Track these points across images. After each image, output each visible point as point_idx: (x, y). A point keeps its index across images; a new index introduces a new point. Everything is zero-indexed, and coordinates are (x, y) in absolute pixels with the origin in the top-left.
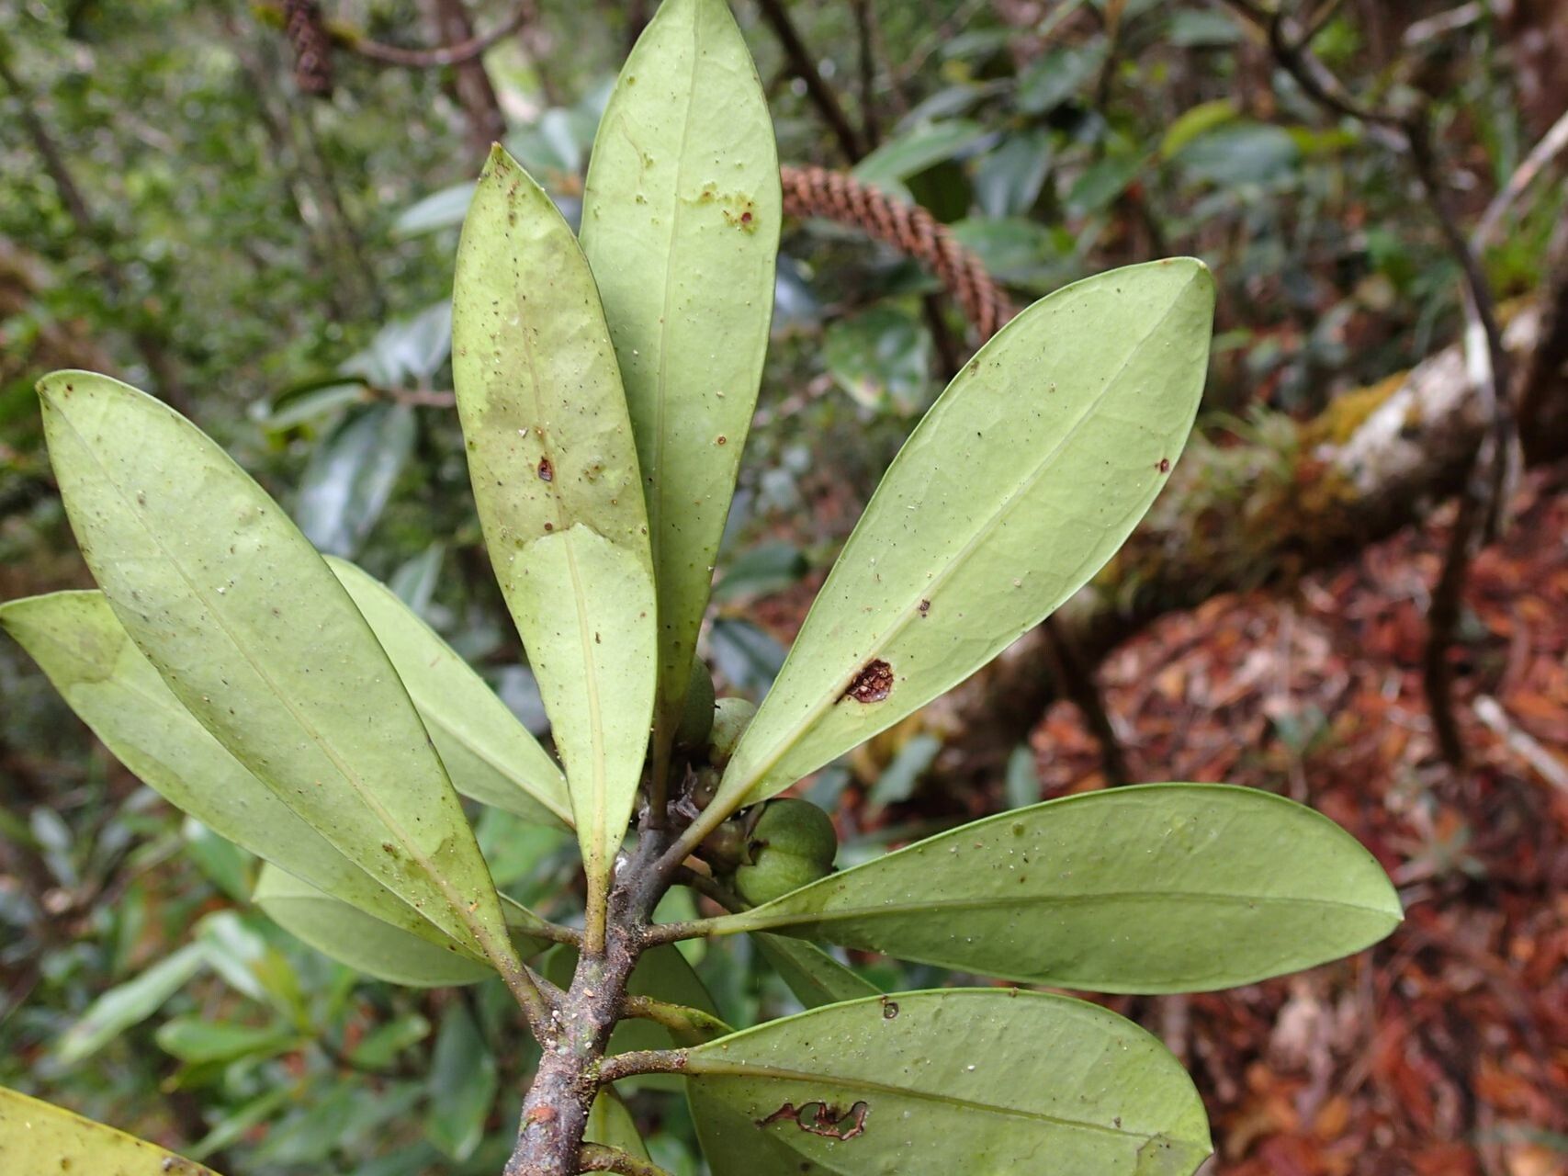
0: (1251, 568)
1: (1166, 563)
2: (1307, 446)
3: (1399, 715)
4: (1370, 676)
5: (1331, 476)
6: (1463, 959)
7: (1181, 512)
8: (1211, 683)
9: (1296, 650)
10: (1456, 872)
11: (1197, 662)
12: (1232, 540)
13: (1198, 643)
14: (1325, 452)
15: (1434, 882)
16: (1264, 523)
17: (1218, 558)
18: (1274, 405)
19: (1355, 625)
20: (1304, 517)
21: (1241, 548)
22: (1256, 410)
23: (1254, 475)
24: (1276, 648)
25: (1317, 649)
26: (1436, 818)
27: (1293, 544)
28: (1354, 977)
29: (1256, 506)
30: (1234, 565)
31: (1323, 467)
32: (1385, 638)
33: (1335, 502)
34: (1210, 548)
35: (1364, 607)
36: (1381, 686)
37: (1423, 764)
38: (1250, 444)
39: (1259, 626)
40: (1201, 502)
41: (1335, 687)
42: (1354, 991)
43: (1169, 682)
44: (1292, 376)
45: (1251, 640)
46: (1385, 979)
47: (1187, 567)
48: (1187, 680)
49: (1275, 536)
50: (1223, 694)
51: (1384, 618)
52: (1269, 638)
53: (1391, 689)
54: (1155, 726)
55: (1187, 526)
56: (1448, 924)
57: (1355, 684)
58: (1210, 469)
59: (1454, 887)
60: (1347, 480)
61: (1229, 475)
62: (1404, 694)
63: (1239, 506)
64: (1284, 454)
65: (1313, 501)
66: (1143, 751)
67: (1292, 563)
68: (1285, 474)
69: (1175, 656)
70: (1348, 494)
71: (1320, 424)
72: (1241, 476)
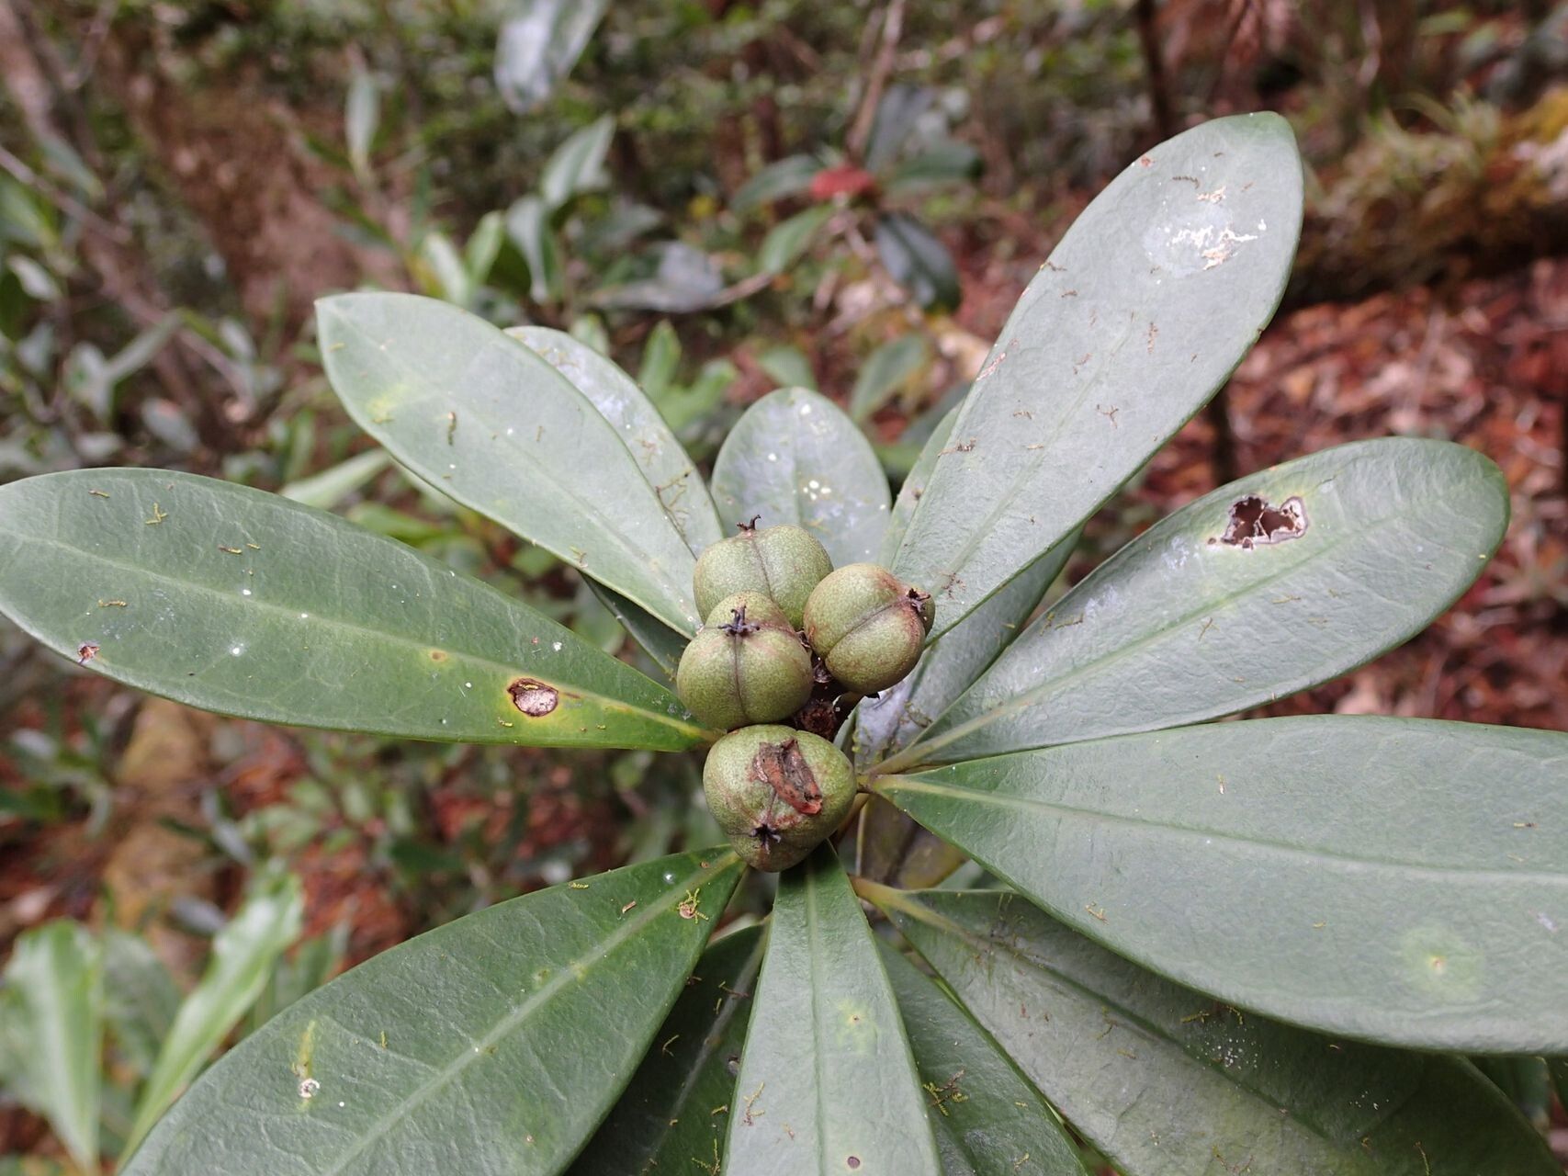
0: (1414, 266)
1: (1325, 253)
2: (1507, 141)
3: (1527, 445)
4: (1507, 403)
5: (1525, 176)
6: (1532, 678)
7: (1352, 201)
8: (1338, 393)
9: (1436, 368)
10: (1548, 599)
11: (1330, 368)
12: (1400, 234)
13: (1333, 349)
14: (1525, 150)
15: (1523, 607)
16: (1440, 220)
17: (1381, 251)
18: (1480, 95)
19: (1504, 350)
20: (1484, 218)
21: (1407, 242)
22: (1461, 95)
23: (1441, 167)
24: (1414, 364)
25: (1458, 370)
26: (1540, 547)
27: (1466, 246)
28: (1420, 681)
29: (1436, 200)
30: (1397, 261)
31: (1520, 165)
32: (1533, 368)
33: (1522, 204)
34: (1377, 239)
35: (1520, 332)
36: (1515, 415)
37: (1540, 496)
38: (1446, 131)
39: (1402, 339)
40: (1380, 189)
41: (1466, 410)
42: (1416, 693)
43: (1296, 384)
44: (1505, 72)
45: (1391, 352)
46: (1451, 686)
47: (1347, 260)
48: (1315, 385)
49: (1448, 235)
50: (1351, 402)
51: (1535, 346)
52: (1411, 353)
53: (1527, 419)
54: (1272, 424)
55: (1356, 215)
56: (1525, 648)
57: (1489, 409)
58: (1396, 157)
59: (1541, 613)
60: (1542, 182)
61: (1414, 166)
62: (1538, 426)
63: (1417, 199)
64: (1479, 147)
65: (1499, 202)
66: (1256, 449)
67: (1460, 266)
68: (1475, 170)
69: (1309, 358)
70: (1538, 198)
71: (1527, 120)
72: (1428, 166)
